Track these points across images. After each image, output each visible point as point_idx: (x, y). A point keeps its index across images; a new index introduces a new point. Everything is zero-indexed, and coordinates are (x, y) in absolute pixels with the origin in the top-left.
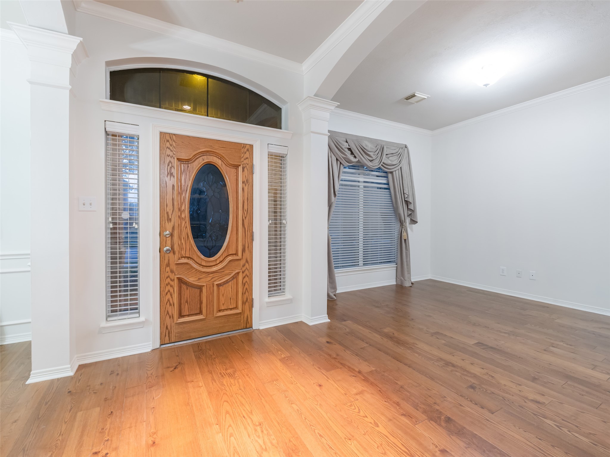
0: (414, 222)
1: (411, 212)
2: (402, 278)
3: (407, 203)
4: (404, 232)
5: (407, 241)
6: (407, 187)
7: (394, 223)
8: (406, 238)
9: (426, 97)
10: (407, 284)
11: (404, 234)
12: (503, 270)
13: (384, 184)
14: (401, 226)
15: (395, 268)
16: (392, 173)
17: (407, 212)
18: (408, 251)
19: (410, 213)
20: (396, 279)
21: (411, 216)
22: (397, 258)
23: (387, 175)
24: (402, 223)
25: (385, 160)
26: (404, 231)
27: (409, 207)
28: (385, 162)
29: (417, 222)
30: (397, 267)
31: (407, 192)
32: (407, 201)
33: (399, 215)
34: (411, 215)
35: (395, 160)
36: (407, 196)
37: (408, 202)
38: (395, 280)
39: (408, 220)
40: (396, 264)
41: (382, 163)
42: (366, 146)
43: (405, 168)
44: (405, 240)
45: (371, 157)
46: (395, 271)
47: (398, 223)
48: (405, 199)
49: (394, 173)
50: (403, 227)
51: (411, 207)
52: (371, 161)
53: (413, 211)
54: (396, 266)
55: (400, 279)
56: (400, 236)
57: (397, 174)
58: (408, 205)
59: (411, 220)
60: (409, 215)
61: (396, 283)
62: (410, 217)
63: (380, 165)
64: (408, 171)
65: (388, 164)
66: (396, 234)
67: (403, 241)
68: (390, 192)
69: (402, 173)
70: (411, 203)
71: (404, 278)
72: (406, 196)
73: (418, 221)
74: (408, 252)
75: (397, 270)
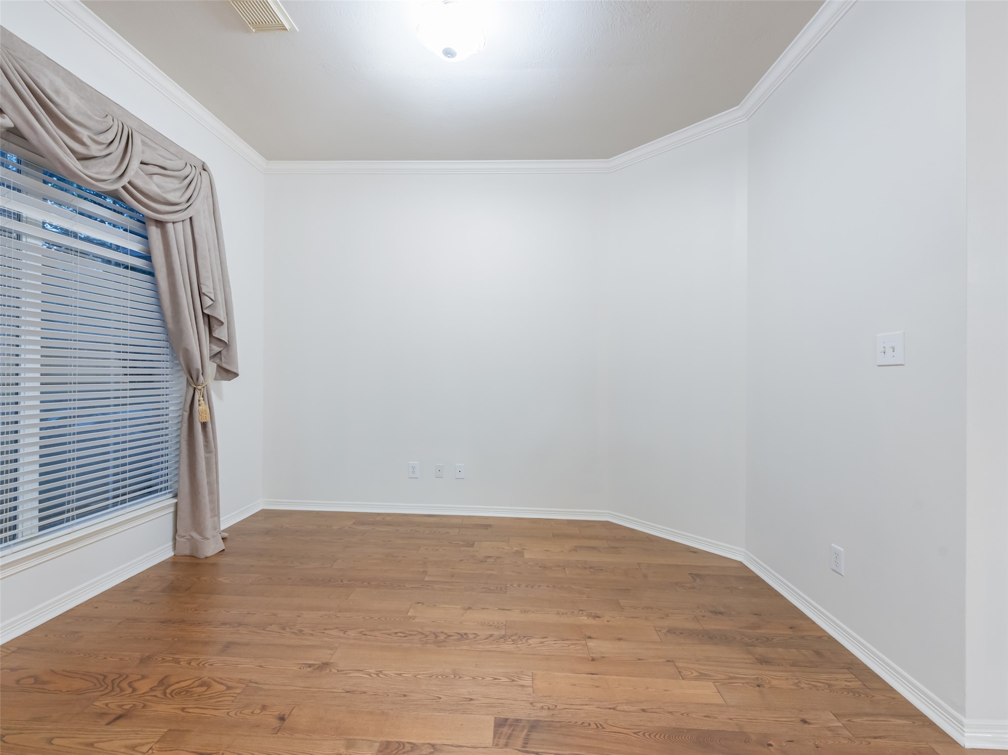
0: (227, 373)
1: (220, 347)
2: (195, 535)
3: (209, 319)
4: (202, 402)
5: (209, 426)
6: (211, 276)
7: (168, 378)
8: (208, 420)
9: (287, 27)
10: (211, 547)
11: (201, 408)
12: (413, 468)
13: (133, 254)
14: (189, 384)
15: (172, 509)
16: (160, 224)
17: (210, 347)
18: (214, 453)
19: (217, 349)
20: (174, 539)
21: (221, 359)
22: (176, 479)
23: (145, 229)
24: (193, 377)
25: (135, 173)
26: (201, 399)
27: (216, 334)
28: (138, 182)
29: (236, 375)
30: (176, 504)
31: (211, 293)
32: (208, 316)
33: (187, 353)
34: (219, 356)
35: (175, 190)
36: (211, 302)
37: (213, 321)
38: (171, 543)
39: (211, 368)
40: (175, 496)
41: (125, 181)
42: (57, 92)
43: (203, 225)
44: (204, 425)
45: (83, 144)
46: (170, 517)
47: (179, 377)
48: (205, 311)
49: (170, 226)
50: (199, 387)
51: (221, 333)
52: (83, 158)
53: (226, 345)
54: (176, 501)
55: (188, 537)
56: (186, 414)
57: (178, 233)
58: (213, 329)
59: (220, 367)
60: (215, 356)
61: (172, 554)
62: (218, 361)
63: (118, 186)
64: (212, 236)
65: (151, 194)
66: (173, 409)
67: (198, 428)
68: (155, 284)
69: (196, 236)
70: (222, 323)
71: (201, 533)
72: (207, 302)
73: (240, 371)
74: (214, 457)
75: (176, 513)
